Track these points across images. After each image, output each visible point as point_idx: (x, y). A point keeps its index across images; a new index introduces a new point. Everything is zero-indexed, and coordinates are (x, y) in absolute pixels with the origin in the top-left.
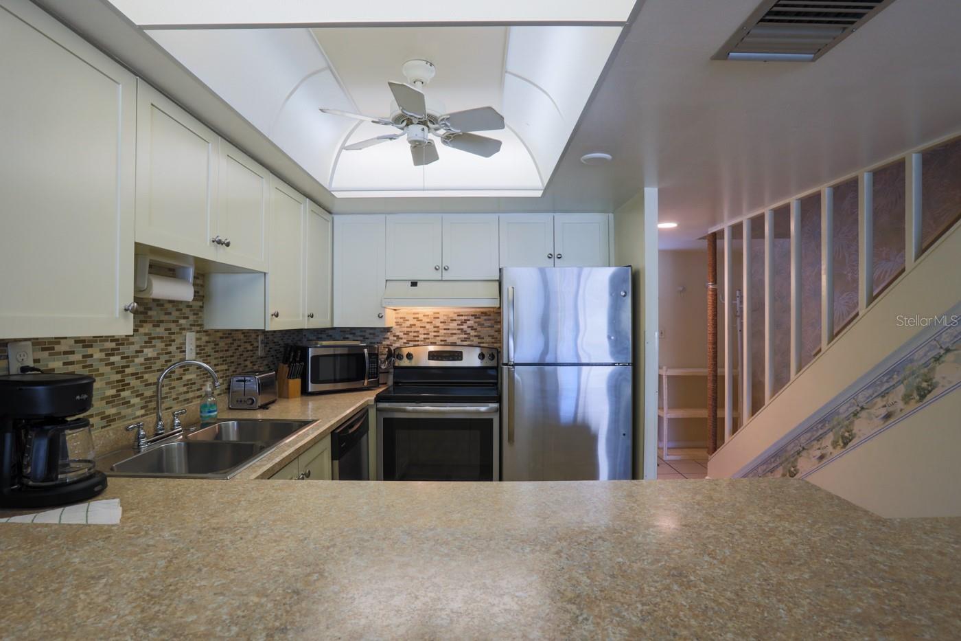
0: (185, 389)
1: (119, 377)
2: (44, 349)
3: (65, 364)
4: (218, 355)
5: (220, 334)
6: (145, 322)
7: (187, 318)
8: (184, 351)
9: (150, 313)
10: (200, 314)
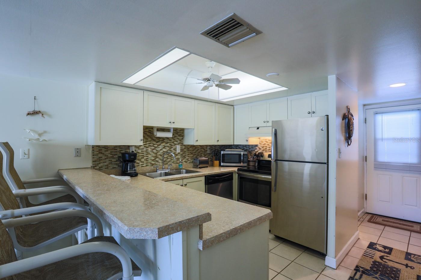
0: (176, 160)
1: (155, 155)
2: (137, 148)
3: (141, 151)
4: (189, 152)
5: (189, 146)
6: (163, 142)
7: (177, 141)
8: (176, 150)
9: (164, 140)
10: (182, 140)
